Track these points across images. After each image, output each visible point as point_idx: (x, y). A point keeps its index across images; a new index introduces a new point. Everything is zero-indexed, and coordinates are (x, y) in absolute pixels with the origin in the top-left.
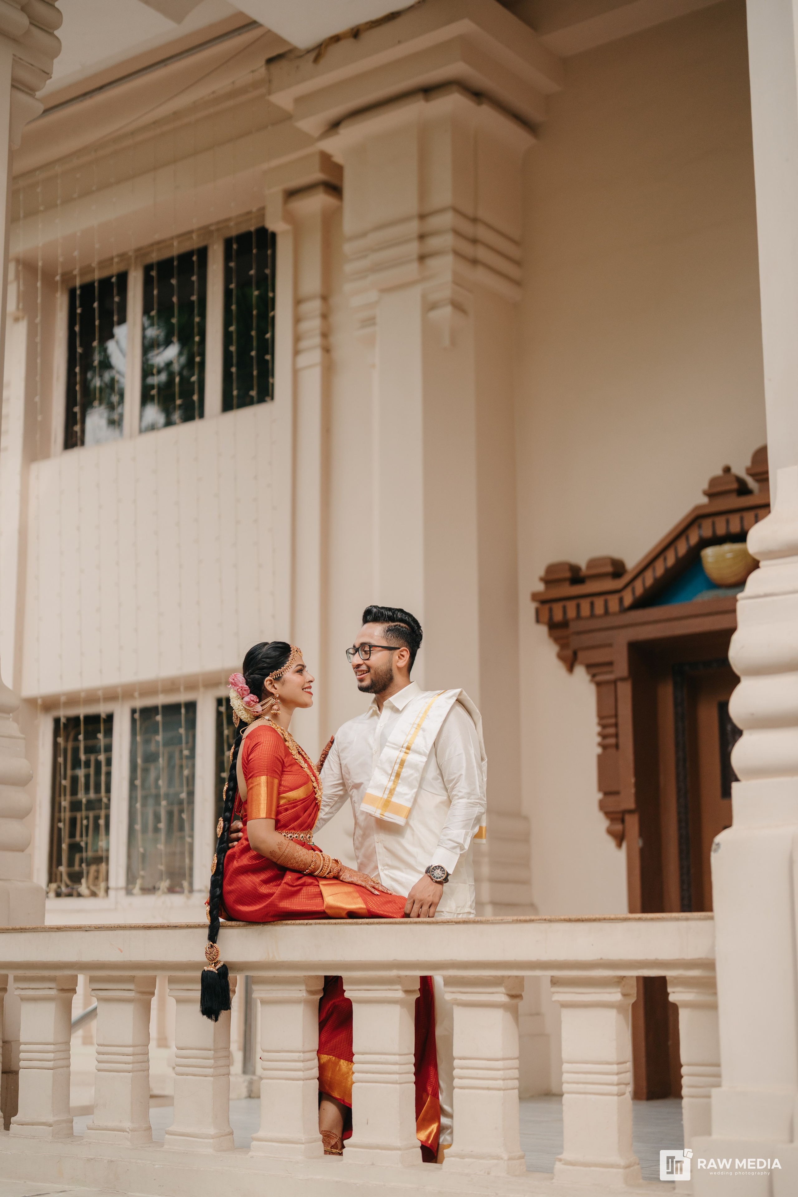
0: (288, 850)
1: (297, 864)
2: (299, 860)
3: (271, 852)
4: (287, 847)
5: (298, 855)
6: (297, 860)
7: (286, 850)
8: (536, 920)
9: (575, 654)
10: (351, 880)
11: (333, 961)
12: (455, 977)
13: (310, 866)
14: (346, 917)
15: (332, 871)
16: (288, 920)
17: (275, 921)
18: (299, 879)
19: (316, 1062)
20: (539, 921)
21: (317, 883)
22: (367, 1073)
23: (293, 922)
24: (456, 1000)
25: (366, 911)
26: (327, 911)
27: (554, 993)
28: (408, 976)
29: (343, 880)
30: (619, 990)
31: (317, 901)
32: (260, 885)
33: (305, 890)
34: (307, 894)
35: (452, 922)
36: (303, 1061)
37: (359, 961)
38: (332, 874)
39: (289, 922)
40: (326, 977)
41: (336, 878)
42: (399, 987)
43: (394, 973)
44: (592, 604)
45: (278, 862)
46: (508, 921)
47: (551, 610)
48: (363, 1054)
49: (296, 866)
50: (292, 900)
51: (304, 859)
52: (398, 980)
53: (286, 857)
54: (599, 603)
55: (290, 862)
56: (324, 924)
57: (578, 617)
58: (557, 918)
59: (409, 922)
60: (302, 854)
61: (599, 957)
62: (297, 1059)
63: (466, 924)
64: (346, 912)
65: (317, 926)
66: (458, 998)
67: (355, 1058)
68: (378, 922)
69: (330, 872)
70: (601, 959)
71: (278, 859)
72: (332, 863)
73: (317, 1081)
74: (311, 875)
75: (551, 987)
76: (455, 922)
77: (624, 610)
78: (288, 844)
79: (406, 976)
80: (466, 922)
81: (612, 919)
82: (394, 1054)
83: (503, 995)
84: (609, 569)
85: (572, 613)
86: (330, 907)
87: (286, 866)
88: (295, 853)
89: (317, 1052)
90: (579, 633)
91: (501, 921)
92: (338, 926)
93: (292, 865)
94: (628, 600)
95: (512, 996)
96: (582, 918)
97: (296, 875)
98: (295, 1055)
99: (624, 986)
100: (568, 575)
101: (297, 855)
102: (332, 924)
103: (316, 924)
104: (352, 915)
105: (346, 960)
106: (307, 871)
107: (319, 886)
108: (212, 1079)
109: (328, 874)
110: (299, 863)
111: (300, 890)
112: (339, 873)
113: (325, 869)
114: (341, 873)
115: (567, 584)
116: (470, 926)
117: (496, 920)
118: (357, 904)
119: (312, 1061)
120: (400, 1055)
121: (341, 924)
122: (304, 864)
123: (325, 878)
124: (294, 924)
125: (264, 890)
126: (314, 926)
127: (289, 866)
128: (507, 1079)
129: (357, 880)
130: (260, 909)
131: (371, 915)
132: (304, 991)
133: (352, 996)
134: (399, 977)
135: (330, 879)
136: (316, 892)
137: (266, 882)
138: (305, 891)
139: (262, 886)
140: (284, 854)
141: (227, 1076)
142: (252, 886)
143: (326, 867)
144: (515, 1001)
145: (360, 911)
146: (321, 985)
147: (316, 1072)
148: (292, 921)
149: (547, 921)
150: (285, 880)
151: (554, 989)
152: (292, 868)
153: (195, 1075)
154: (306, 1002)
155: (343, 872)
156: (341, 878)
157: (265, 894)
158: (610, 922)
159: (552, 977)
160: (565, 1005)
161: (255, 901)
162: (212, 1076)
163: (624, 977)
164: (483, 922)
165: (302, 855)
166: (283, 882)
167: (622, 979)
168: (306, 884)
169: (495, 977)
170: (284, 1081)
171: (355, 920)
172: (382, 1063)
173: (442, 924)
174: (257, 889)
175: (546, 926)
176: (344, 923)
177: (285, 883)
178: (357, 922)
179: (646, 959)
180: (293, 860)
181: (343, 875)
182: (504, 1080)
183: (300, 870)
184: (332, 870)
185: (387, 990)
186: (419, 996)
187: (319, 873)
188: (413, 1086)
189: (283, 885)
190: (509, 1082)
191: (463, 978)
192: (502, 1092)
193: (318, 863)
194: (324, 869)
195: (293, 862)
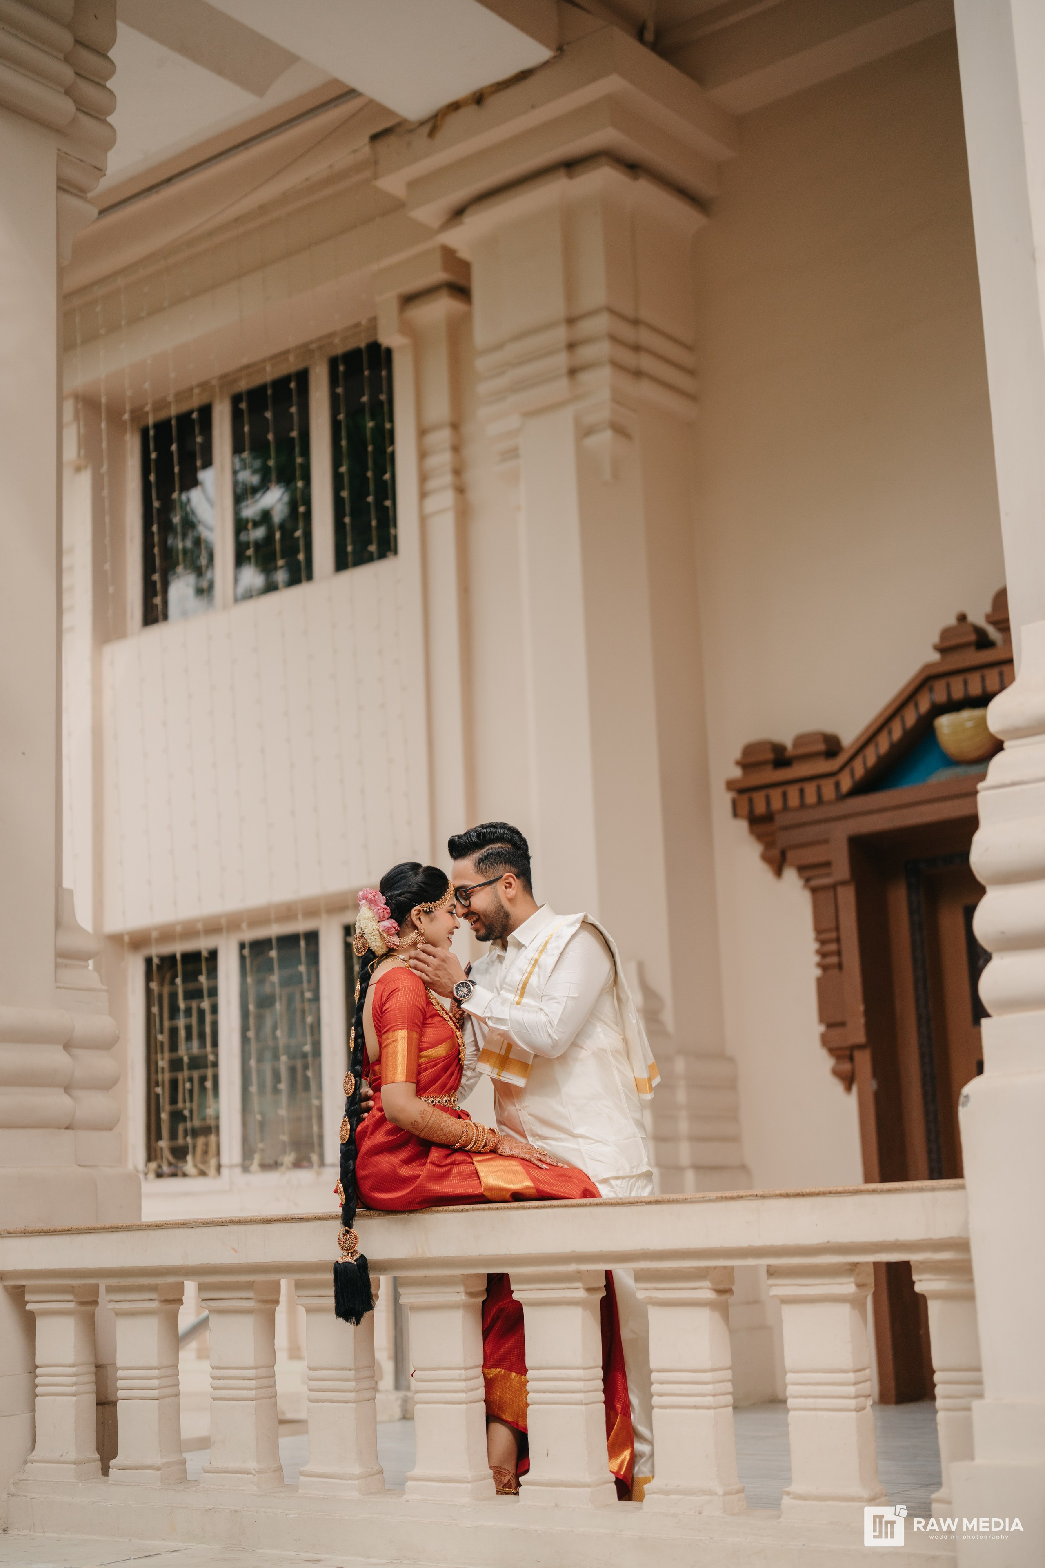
0: (432, 1119)
1: (445, 1136)
2: (447, 1132)
3: (412, 1123)
4: (431, 1116)
5: (446, 1125)
6: (445, 1132)
7: (430, 1119)
8: (746, 1196)
9: (783, 854)
10: (512, 1153)
11: (497, 1255)
12: (648, 1270)
13: (460, 1139)
14: (511, 1199)
15: (488, 1144)
16: (439, 1206)
17: (423, 1208)
18: (447, 1156)
19: (481, 1381)
20: (749, 1198)
21: (470, 1160)
22: (545, 1393)
23: (446, 1208)
24: (650, 1298)
25: (535, 1191)
26: (486, 1194)
27: (771, 1286)
28: (590, 1270)
29: (502, 1154)
30: (852, 1279)
31: (472, 1182)
32: (401, 1166)
33: (456, 1169)
34: (459, 1175)
35: (641, 1202)
36: (465, 1380)
37: (529, 1254)
38: (488, 1147)
39: (441, 1208)
40: (489, 1275)
41: (494, 1151)
42: (579, 1285)
43: (573, 1267)
44: (802, 792)
45: (421, 1136)
46: (711, 1198)
47: (751, 801)
48: (539, 1369)
49: (443, 1139)
50: (441, 1183)
51: (453, 1130)
52: (577, 1276)
53: (431, 1128)
54: (810, 791)
55: (436, 1134)
56: (484, 1209)
57: (785, 808)
58: (771, 1193)
59: (588, 1204)
60: (450, 1123)
61: (826, 1241)
62: (458, 1378)
63: (659, 1204)
64: (510, 1193)
65: (476, 1213)
66: (653, 1296)
67: (530, 1374)
68: (550, 1205)
69: (485, 1145)
70: (828, 1242)
71: (422, 1131)
72: (488, 1133)
73: (483, 1404)
74: (462, 1150)
75: (768, 1279)
76: (645, 1202)
77: (842, 797)
78: (433, 1112)
79: (588, 1271)
80: (659, 1201)
81: (840, 1193)
82: (577, 1368)
83: (708, 1290)
84: (821, 747)
85: (777, 804)
86: (490, 1189)
87: (431, 1140)
88: (442, 1123)
89: (482, 1367)
90: (786, 828)
91: (702, 1199)
92: (501, 1212)
93: (438, 1138)
94: (846, 784)
95: (720, 1292)
96: (802, 1192)
97: (444, 1152)
98: (455, 1373)
99: (858, 1275)
100: (770, 756)
101: (444, 1126)
102: (493, 1209)
103: (473, 1210)
104: (518, 1197)
105: (513, 1253)
106: (457, 1145)
107: (473, 1163)
108: (354, 1405)
109: (483, 1148)
110: (447, 1135)
111: (450, 1170)
112: (496, 1145)
113: (480, 1142)
114: (499, 1146)
115: (769, 768)
116: (664, 1207)
117: (696, 1198)
118: (522, 1183)
119: (477, 1380)
120: (584, 1369)
121: (504, 1208)
122: (453, 1136)
123: (480, 1153)
124: (446, 1211)
125: (405, 1171)
126: (471, 1213)
127: (434, 1139)
128: (718, 1395)
129: (520, 1153)
130: (402, 1196)
131: (542, 1196)
132: (463, 1293)
133: (522, 1298)
134: (579, 1272)
135: (485, 1153)
136: (470, 1171)
137: (407, 1162)
138: (456, 1171)
139: (402, 1168)
140: (428, 1124)
141: (372, 1401)
142: (390, 1168)
143: (481, 1139)
144: (724, 1297)
145: (527, 1191)
146: (482, 1286)
147: (481, 1393)
148: (444, 1207)
149: (759, 1198)
150: (430, 1159)
151: (771, 1281)
152: (438, 1142)
153: (333, 1402)
154: (466, 1307)
155: (501, 1144)
156: (499, 1152)
157: (406, 1176)
158: (837, 1196)
159: (768, 1266)
160: (787, 1301)
161: (395, 1187)
162: (354, 1402)
163: (858, 1263)
164: (680, 1201)
165: (450, 1125)
166: (428, 1161)
167: (856, 1266)
168: (457, 1162)
169: (698, 1268)
170: (442, 1406)
171: (522, 1204)
172: (562, 1380)
173: (630, 1205)
174: (397, 1172)
175: (757, 1203)
176: (508, 1208)
177: (431, 1163)
178: (524, 1206)
179: (884, 1241)
180: (440, 1132)
181: (502, 1147)
182: (714, 1395)
183: (449, 1144)
184: (488, 1142)
185: (565, 1289)
186: (605, 1294)
187: (472, 1148)
188: (603, 1407)
189: (428, 1166)
190: (721, 1397)
191: (658, 1270)
192: (712, 1411)
193: (470, 1133)
194: (478, 1142)
195: (440, 1134)
